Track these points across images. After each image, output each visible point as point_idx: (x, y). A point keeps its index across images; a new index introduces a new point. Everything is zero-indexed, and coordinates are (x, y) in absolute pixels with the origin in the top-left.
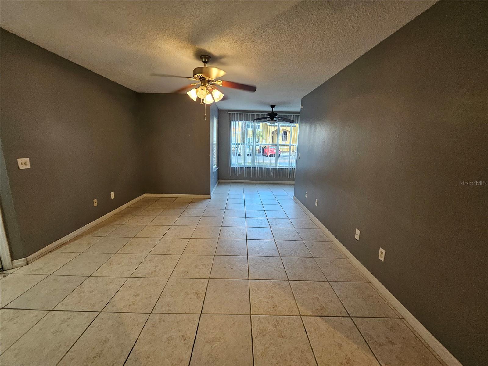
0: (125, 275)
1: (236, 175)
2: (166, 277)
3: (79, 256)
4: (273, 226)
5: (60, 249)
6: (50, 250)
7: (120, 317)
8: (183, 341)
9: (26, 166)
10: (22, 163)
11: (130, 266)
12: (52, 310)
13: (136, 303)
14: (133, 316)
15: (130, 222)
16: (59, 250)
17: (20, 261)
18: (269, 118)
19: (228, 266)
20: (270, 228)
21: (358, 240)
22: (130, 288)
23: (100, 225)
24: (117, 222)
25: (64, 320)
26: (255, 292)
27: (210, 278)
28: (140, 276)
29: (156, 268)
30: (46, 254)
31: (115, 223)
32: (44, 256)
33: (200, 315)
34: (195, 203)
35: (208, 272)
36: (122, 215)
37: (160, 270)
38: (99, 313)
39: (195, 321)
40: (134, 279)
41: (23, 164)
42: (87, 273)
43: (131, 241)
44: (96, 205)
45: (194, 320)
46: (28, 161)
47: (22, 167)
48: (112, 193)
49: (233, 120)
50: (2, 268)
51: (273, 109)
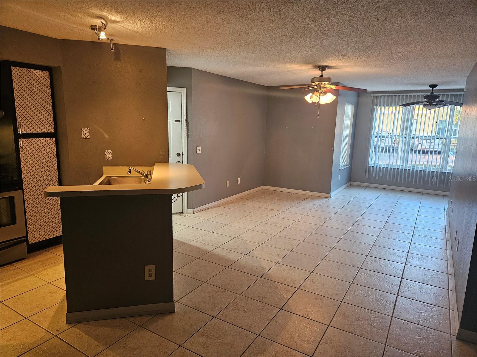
0: (248, 228)
1: (375, 177)
2: (272, 234)
10: (198, 149)
11: (250, 225)
13: (253, 239)
15: (250, 204)
16: (208, 211)
17: (190, 211)
22: (250, 234)
23: (228, 203)
24: (241, 203)
28: (256, 230)
29: (267, 230)
31: (239, 203)
36: (245, 199)
38: (234, 238)
40: (252, 231)
42: (225, 223)
43: (251, 214)
44: (228, 186)
46: (201, 148)
47: (198, 152)
48: (239, 179)
49: (377, 104)
50: (183, 212)
51: (433, 89)
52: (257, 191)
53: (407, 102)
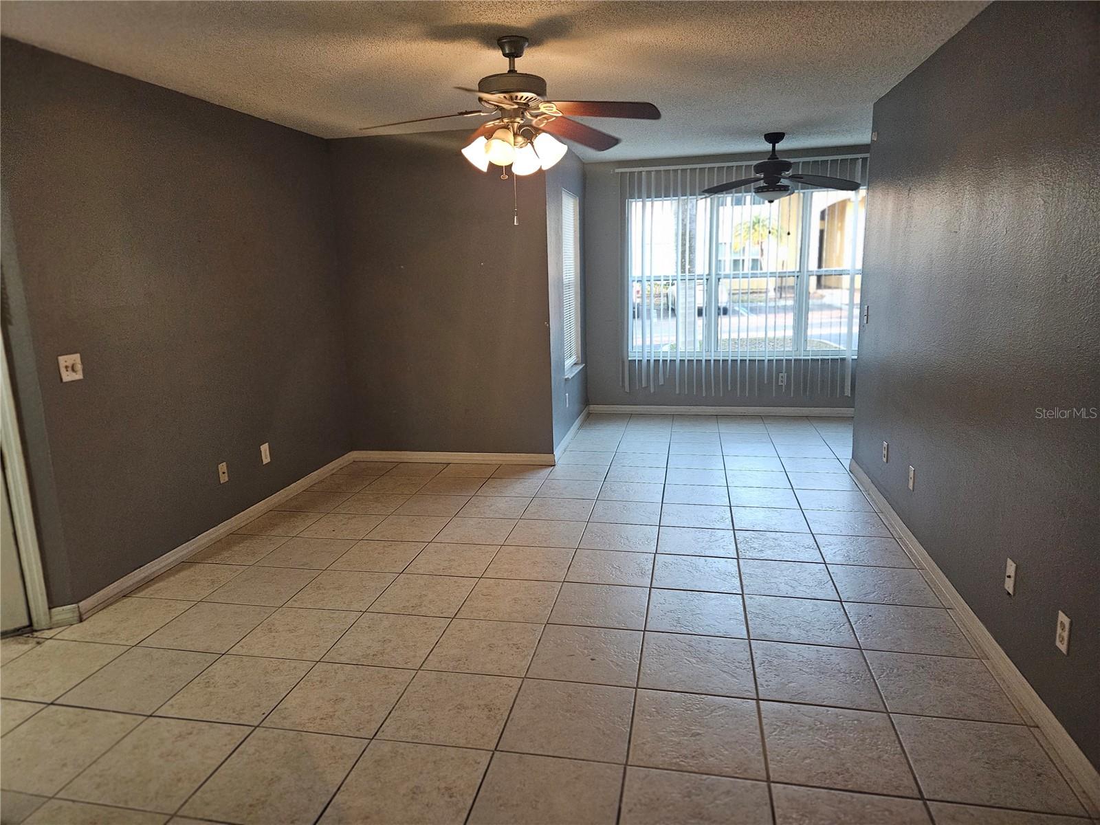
0: (309, 655)
1: (648, 386)
2: (409, 666)
3: (194, 610)
4: (748, 555)
5: (147, 590)
6: (125, 593)
7: (301, 740)
8: (447, 798)
9: (74, 374)
10: (66, 367)
11: (317, 636)
12: (151, 716)
13: (336, 716)
14: (332, 740)
15: (315, 529)
16: (144, 593)
17: (64, 612)
18: (759, 179)
19: (582, 652)
20: (738, 559)
21: (1012, 594)
22: (322, 684)
23: (235, 538)
24: (279, 531)
25: (180, 736)
26: (648, 717)
27: (525, 677)
28: (343, 659)
29: (385, 646)
30: (116, 601)
31: (273, 533)
32: (111, 604)
33: (492, 753)
34: (504, 480)
35: (524, 663)
36: (294, 510)
37: (394, 650)
38: (253, 728)
39: (479, 763)
40: (329, 666)
41: (70, 369)
42: (217, 647)
43: (319, 578)
44: (224, 478)
45: (476, 762)
46: (79, 361)
47: (67, 377)
48: (265, 448)
49: (634, 194)
50: (31, 624)
51: (774, 147)
52: (334, 472)
53: (704, 187)
